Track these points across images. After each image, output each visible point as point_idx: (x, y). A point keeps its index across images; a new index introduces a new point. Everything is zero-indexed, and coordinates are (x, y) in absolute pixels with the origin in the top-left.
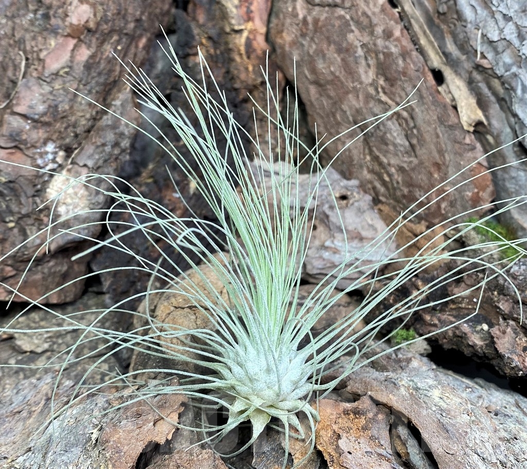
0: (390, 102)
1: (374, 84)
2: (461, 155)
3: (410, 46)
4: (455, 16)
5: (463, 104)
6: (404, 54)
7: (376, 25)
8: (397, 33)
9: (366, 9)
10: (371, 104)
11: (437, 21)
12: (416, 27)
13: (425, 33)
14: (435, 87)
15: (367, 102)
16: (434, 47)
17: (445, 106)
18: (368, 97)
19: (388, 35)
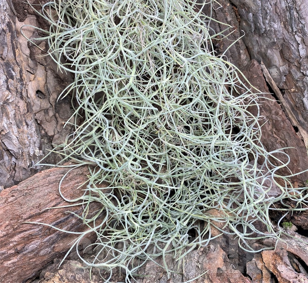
0: (277, 137)
1: (271, 131)
2: (305, 157)
3: (285, 118)
4: (303, 108)
5: (306, 139)
6: (283, 121)
7: (272, 110)
8: (280, 113)
9: (268, 104)
10: (270, 138)
11: (295, 109)
12: (288, 111)
13: (291, 113)
14: (295, 133)
15: (268, 137)
16: (294, 118)
17: (299, 140)
18: (269, 135)
19: (277, 114)
